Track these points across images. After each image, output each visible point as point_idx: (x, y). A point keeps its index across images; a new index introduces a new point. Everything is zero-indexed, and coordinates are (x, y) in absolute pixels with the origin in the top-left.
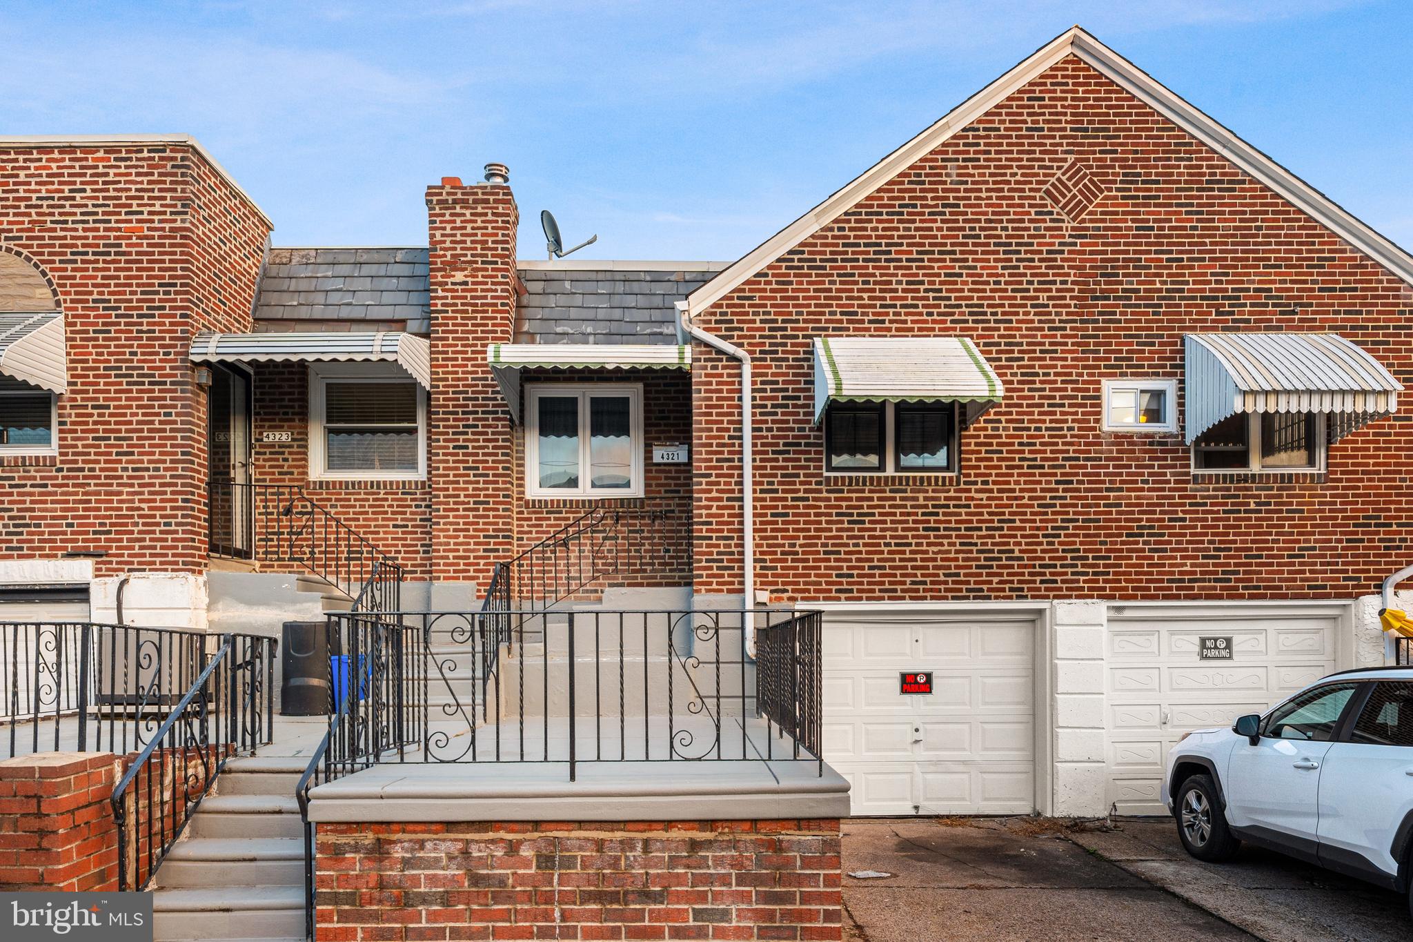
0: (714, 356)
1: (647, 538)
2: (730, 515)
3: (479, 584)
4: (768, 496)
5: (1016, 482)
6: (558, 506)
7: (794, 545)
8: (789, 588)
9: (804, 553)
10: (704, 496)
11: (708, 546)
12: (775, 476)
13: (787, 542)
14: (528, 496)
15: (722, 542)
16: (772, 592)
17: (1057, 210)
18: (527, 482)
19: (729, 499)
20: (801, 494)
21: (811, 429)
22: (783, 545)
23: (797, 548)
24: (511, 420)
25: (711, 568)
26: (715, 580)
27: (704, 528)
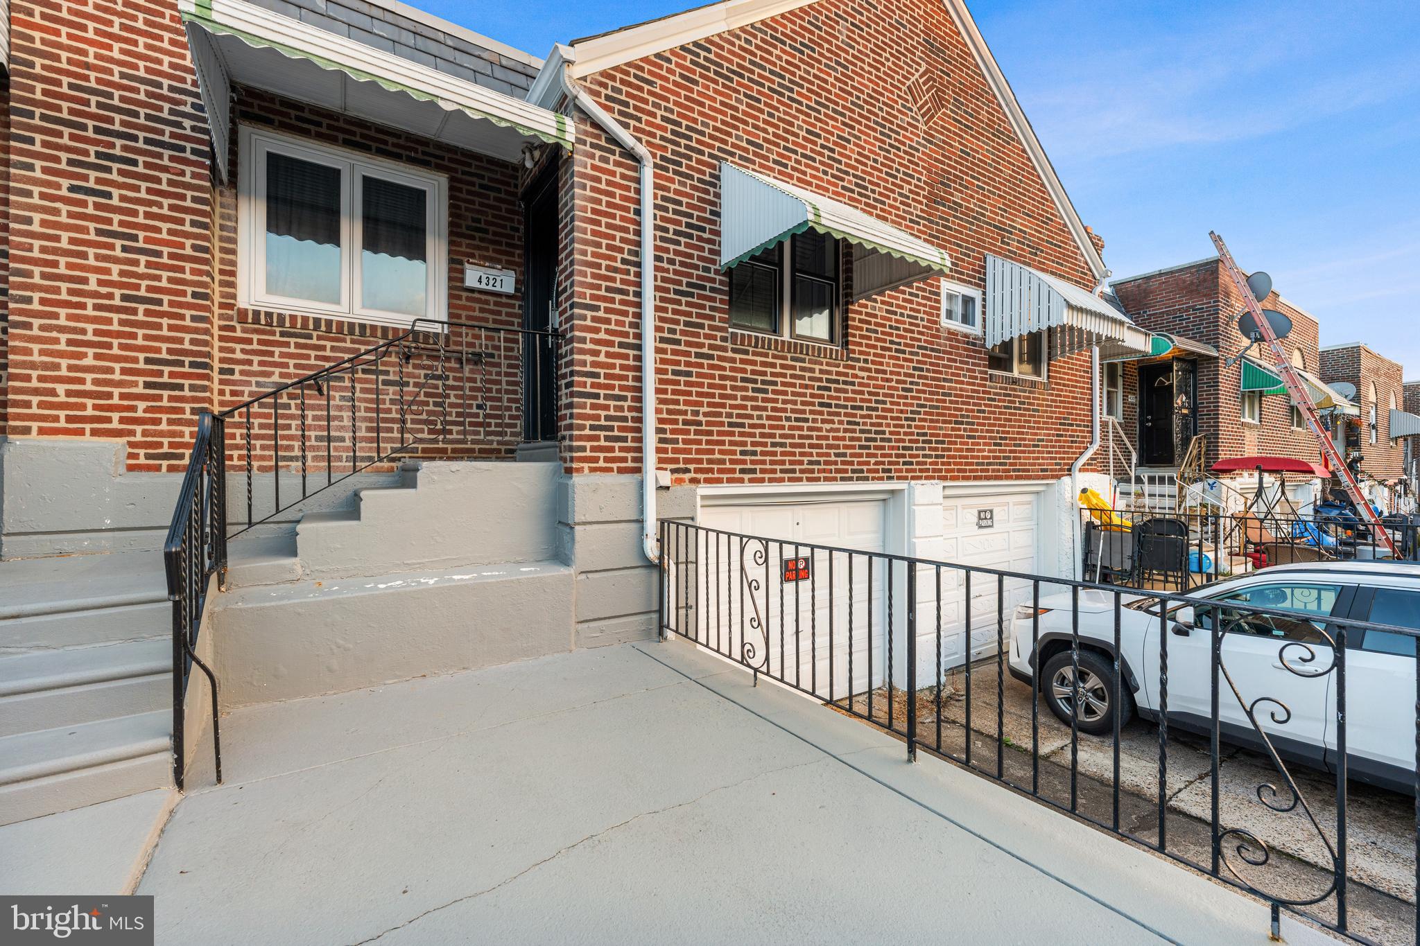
0: (603, 143)
1: (453, 388)
2: (623, 367)
3: (131, 445)
4: (669, 347)
5: (888, 364)
6: (305, 326)
7: (696, 413)
8: (692, 467)
9: (708, 424)
10: (589, 336)
11: (593, 407)
12: (677, 322)
13: (689, 408)
14: (243, 302)
15: (612, 403)
16: (673, 471)
17: (915, 109)
18: (242, 279)
19: (621, 345)
20: (705, 350)
21: (717, 272)
22: (685, 413)
23: (701, 418)
24: (213, 168)
25: (597, 438)
26: (602, 455)
27: (589, 381)
